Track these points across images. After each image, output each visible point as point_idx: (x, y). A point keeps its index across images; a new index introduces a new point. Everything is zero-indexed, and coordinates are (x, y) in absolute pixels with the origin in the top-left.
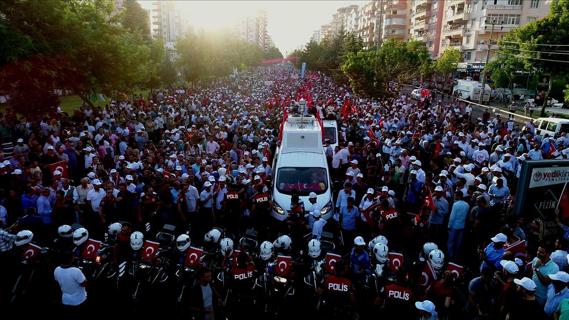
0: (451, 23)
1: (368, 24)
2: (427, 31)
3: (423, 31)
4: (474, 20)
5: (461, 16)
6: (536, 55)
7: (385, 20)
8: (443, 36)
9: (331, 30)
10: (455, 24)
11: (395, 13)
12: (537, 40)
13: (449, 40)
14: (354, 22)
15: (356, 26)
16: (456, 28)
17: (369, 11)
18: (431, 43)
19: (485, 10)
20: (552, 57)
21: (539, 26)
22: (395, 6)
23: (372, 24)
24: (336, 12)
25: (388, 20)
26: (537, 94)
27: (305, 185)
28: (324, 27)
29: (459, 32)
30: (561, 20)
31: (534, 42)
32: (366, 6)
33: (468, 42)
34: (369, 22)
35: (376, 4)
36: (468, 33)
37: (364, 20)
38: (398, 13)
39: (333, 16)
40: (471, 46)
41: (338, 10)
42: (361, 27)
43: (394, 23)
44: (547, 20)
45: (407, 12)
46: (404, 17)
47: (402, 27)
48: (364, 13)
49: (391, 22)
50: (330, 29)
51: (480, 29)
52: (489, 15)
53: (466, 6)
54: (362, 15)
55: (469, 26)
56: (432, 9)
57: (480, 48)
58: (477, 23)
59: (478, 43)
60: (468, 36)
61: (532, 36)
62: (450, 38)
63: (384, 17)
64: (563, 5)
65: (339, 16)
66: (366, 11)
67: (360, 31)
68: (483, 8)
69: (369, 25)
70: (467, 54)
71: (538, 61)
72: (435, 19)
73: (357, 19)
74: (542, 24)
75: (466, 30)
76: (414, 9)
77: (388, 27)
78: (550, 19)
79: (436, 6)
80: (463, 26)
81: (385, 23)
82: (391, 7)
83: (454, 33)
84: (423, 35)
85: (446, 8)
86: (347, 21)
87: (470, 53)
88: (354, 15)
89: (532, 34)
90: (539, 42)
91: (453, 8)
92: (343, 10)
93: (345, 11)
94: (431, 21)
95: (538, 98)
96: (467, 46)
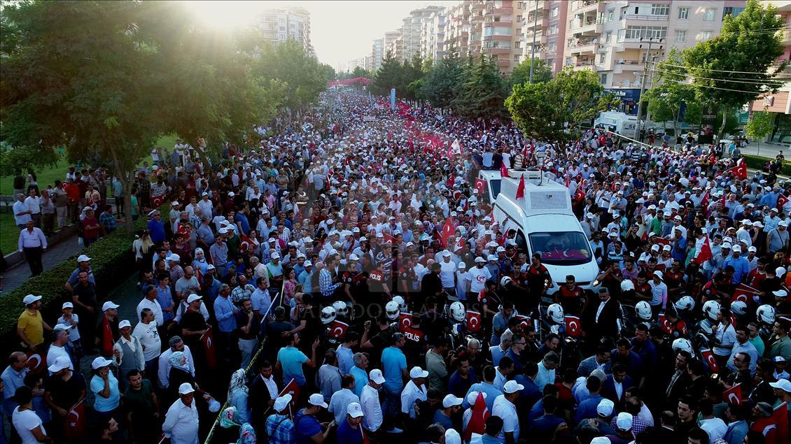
0: (578, 35)
1: (458, 33)
2: (545, 45)
3: (539, 46)
4: (609, 33)
5: (593, 27)
6: (709, 84)
7: (484, 29)
8: (568, 52)
9: (401, 41)
10: (584, 37)
11: (497, 19)
12: (711, 64)
13: (575, 58)
14: (436, 31)
15: (441, 35)
16: (585, 43)
17: (459, 16)
18: (550, 61)
19: (624, 21)
20: (728, 85)
21: (712, 47)
22: (498, 11)
23: (465, 34)
24: (408, 15)
25: (489, 29)
26: (701, 130)
27: (564, 252)
28: (390, 35)
29: (590, 48)
30: (739, 41)
31: (708, 67)
32: (455, 9)
33: (602, 61)
34: (460, 32)
35: (471, 7)
36: (602, 50)
37: (453, 28)
38: (502, 20)
39: (404, 20)
40: (607, 66)
41: (411, 13)
42: (448, 37)
43: (497, 34)
44: (721, 40)
45: (513, 18)
46: (509, 25)
47: (507, 39)
48: (453, 18)
49: (493, 32)
50: (399, 39)
51: (617, 45)
52: (629, 27)
53: (598, 14)
54: (449, 21)
55: (603, 40)
56: (551, 16)
57: (619, 69)
58: (614, 37)
59: (616, 63)
60: (603, 54)
61: (705, 60)
62: (578, 55)
63: (483, 25)
64: (740, 23)
65: (413, 21)
66: (456, 16)
67: (447, 42)
68: (621, 19)
69: (460, 34)
70: (601, 76)
71: (712, 90)
72: (555, 31)
73: (441, 27)
74: (716, 45)
75: (599, 46)
76: (525, 15)
77: (488, 39)
78: (725, 40)
79: (556, 13)
80: (595, 41)
81: (485, 32)
82: (492, 11)
83: (583, 49)
84: (540, 50)
85: (570, 16)
86: (425, 29)
87: (606, 75)
88: (437, 20)
89: (705, 57)
90: (713, 68)
91: (581, 16)
92: (418, 13)
93: (421, 15)
94: (549, 32)
95: (703, 133)
96: (601, 66)
